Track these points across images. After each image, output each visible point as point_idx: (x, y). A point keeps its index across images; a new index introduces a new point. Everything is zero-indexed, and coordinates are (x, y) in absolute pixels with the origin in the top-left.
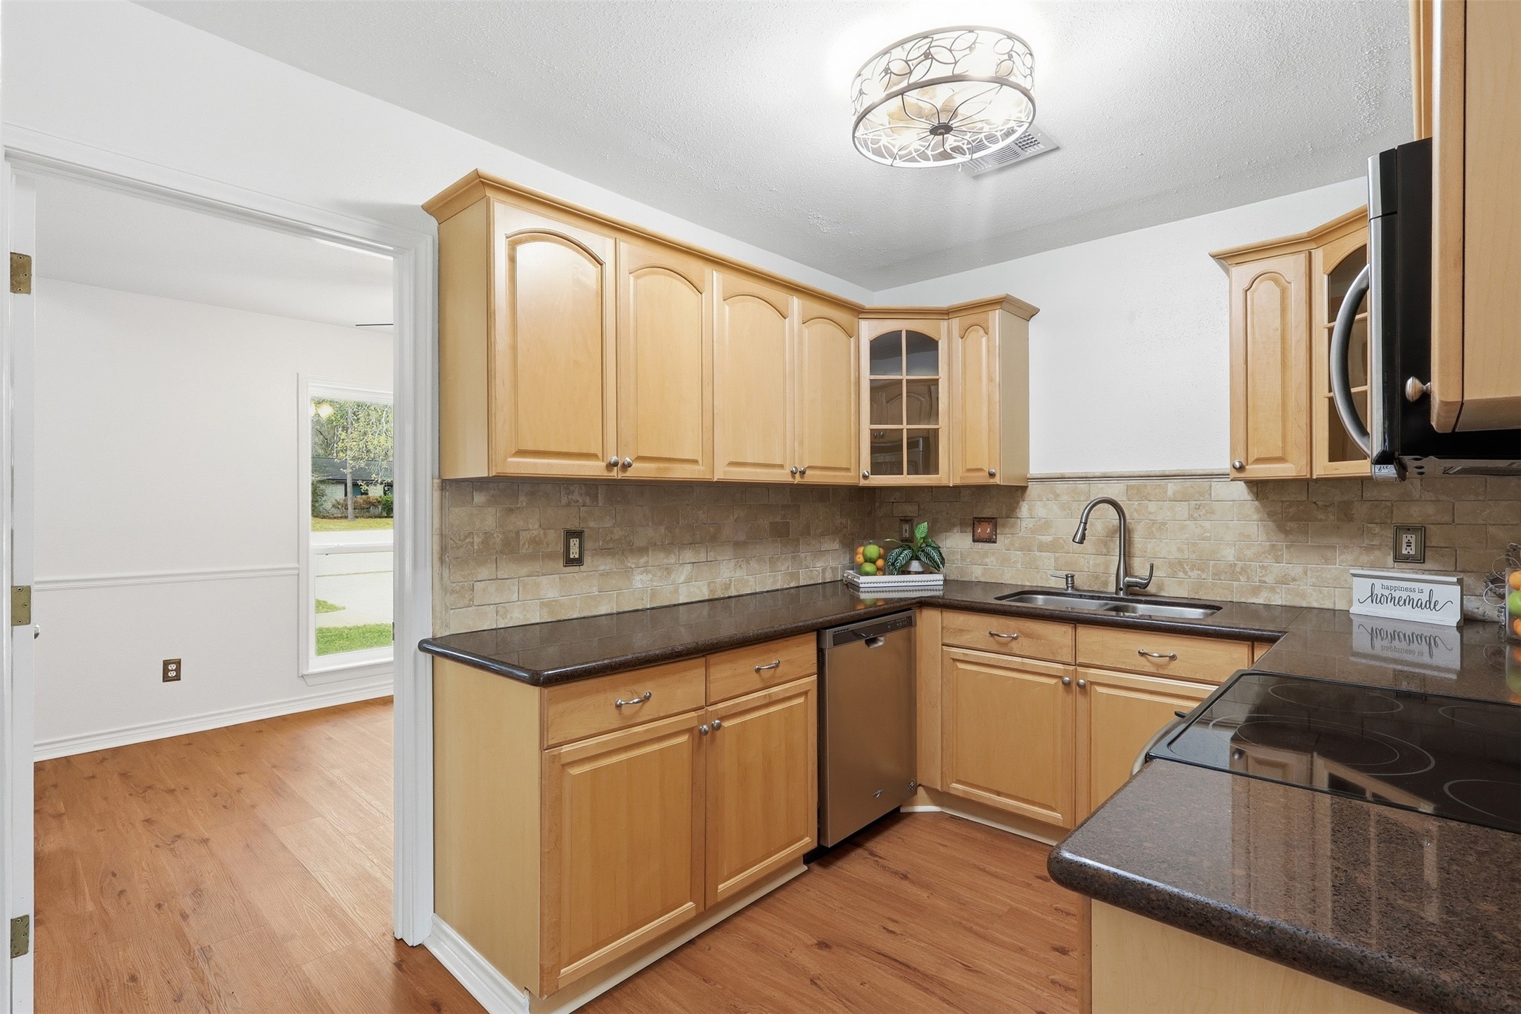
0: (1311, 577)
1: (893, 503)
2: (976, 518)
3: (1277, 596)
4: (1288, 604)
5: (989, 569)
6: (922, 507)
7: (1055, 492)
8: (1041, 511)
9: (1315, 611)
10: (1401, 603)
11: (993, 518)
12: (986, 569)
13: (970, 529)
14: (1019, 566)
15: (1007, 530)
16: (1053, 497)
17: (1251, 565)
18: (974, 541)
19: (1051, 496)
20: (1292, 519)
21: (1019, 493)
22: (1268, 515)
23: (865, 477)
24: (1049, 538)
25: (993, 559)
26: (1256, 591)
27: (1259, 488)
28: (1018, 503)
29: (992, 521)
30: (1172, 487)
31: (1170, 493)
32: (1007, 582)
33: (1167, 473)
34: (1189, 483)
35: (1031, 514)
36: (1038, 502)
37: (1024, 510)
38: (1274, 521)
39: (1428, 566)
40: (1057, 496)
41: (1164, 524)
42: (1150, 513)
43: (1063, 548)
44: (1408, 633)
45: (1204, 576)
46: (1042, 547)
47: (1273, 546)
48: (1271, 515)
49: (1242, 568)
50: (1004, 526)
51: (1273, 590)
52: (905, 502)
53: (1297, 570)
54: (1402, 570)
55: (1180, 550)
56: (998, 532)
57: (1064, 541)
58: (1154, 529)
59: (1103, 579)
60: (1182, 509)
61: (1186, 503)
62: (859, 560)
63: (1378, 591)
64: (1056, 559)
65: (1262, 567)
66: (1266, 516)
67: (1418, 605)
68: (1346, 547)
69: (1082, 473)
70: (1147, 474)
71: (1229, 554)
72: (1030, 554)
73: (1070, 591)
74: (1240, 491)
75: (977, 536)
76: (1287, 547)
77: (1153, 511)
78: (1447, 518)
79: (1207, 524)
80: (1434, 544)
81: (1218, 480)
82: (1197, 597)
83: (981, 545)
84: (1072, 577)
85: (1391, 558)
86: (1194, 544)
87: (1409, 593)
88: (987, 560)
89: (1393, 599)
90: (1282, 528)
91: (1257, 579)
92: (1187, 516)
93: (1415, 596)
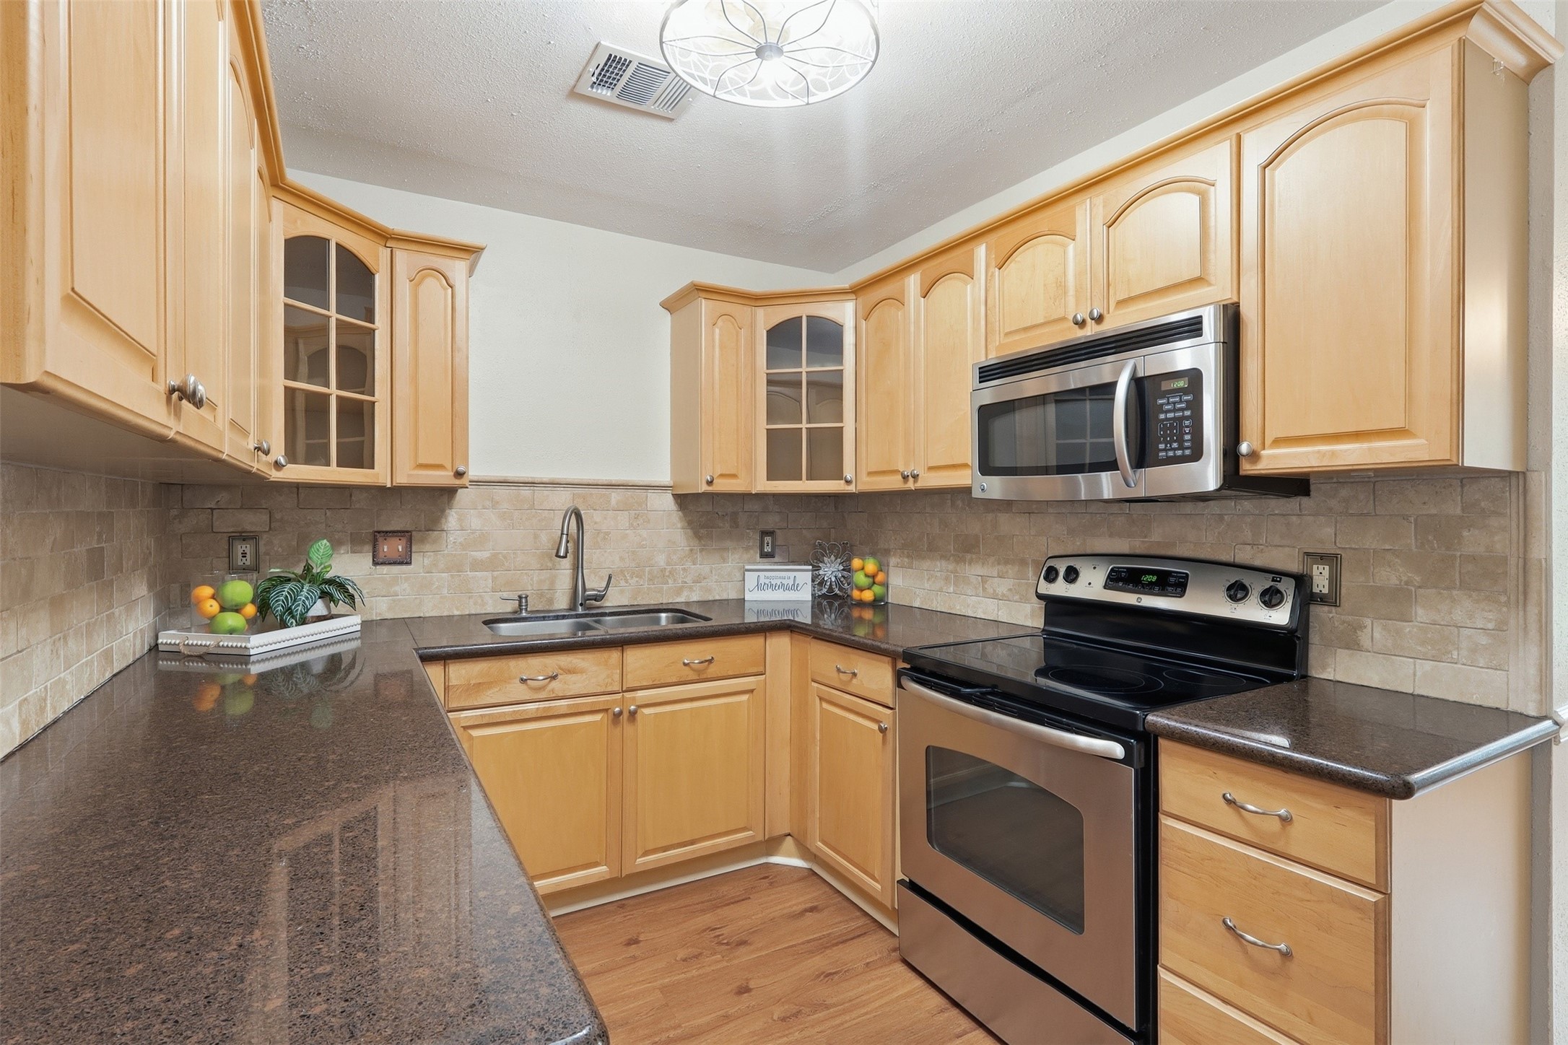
0: (715, 575)
1: (212, 509)
2: (379, 532)
3: (693, 594)
4: (701, 599)
5: (400, 600)
6: (278, 516)
7: (492, 498)
8: (475, 522)
9: (717, 603)
10: (777, 588)
11: (407, 532)
12: (394, 601)
13: (368, 548)
14: (445, 591)
15: (427, 547)
16: (491, 505)
17: (676, 568)
18: (375, 563)
19: (488, 503)
20: (702, 527)
21: (445, 498)
22: (688, 524)
23: (278, 465)
24: (485, 555)
25: (406, 585)
26: (679, 591)
27: (683, 500)
28: (443, 511)
29: (406, 535)
30: (615, 496)
31: (613, 502)
32: (427, 615)
33: (613, 483)
34: (629, 493)
35: (461, 526)
36: (472, 511)
37: (452, 520)
38: (691, 529)
39: (776, 559)
40: (495, 504)
41: (607, 534)
42: (596, 523)
43: (503, 565)
44: (781, 610)
45: (641, 583)
46: (477, 566)
47: (691, 550)
48: (690, 523)
49: (670, 572)
50: (422, 541)
51: (691, 588)
52: (241, 508)
53: (705, 569)
54: (764, 563)
55: (622, 559)
56: (413, 550)
57: (505, 557)
58: (599, 539)
59: (548, 596)
60: (623, 519)
61: (627, 512)
62: (210, 609)
63: (762, 581)
64: (494, 579)
65: (684, 570)
66: (686, 524)
67: (787, 588)
68: (735, 549)
69: (528, 478)
70: (595, 482)
71: (661, 560)
72: (460, 576)
73: (524, 614)
74: (667, 501)
75: (381, 557)
76: (701, 551)
77: (598, 520)
78: (785, 525)
79: (644, 533)
80: (778, 544)
81: (653, 491)
82: (636, 604)
83: (385, 569)
84: (526, 597)
85: (758, 555)
86: (633, 552)
87: (781, 580)
88: (397, 588)
89: (772, 585)
90: (698, 536)
91: (680, 581)
92: (627, 525)
93: (785, 582)
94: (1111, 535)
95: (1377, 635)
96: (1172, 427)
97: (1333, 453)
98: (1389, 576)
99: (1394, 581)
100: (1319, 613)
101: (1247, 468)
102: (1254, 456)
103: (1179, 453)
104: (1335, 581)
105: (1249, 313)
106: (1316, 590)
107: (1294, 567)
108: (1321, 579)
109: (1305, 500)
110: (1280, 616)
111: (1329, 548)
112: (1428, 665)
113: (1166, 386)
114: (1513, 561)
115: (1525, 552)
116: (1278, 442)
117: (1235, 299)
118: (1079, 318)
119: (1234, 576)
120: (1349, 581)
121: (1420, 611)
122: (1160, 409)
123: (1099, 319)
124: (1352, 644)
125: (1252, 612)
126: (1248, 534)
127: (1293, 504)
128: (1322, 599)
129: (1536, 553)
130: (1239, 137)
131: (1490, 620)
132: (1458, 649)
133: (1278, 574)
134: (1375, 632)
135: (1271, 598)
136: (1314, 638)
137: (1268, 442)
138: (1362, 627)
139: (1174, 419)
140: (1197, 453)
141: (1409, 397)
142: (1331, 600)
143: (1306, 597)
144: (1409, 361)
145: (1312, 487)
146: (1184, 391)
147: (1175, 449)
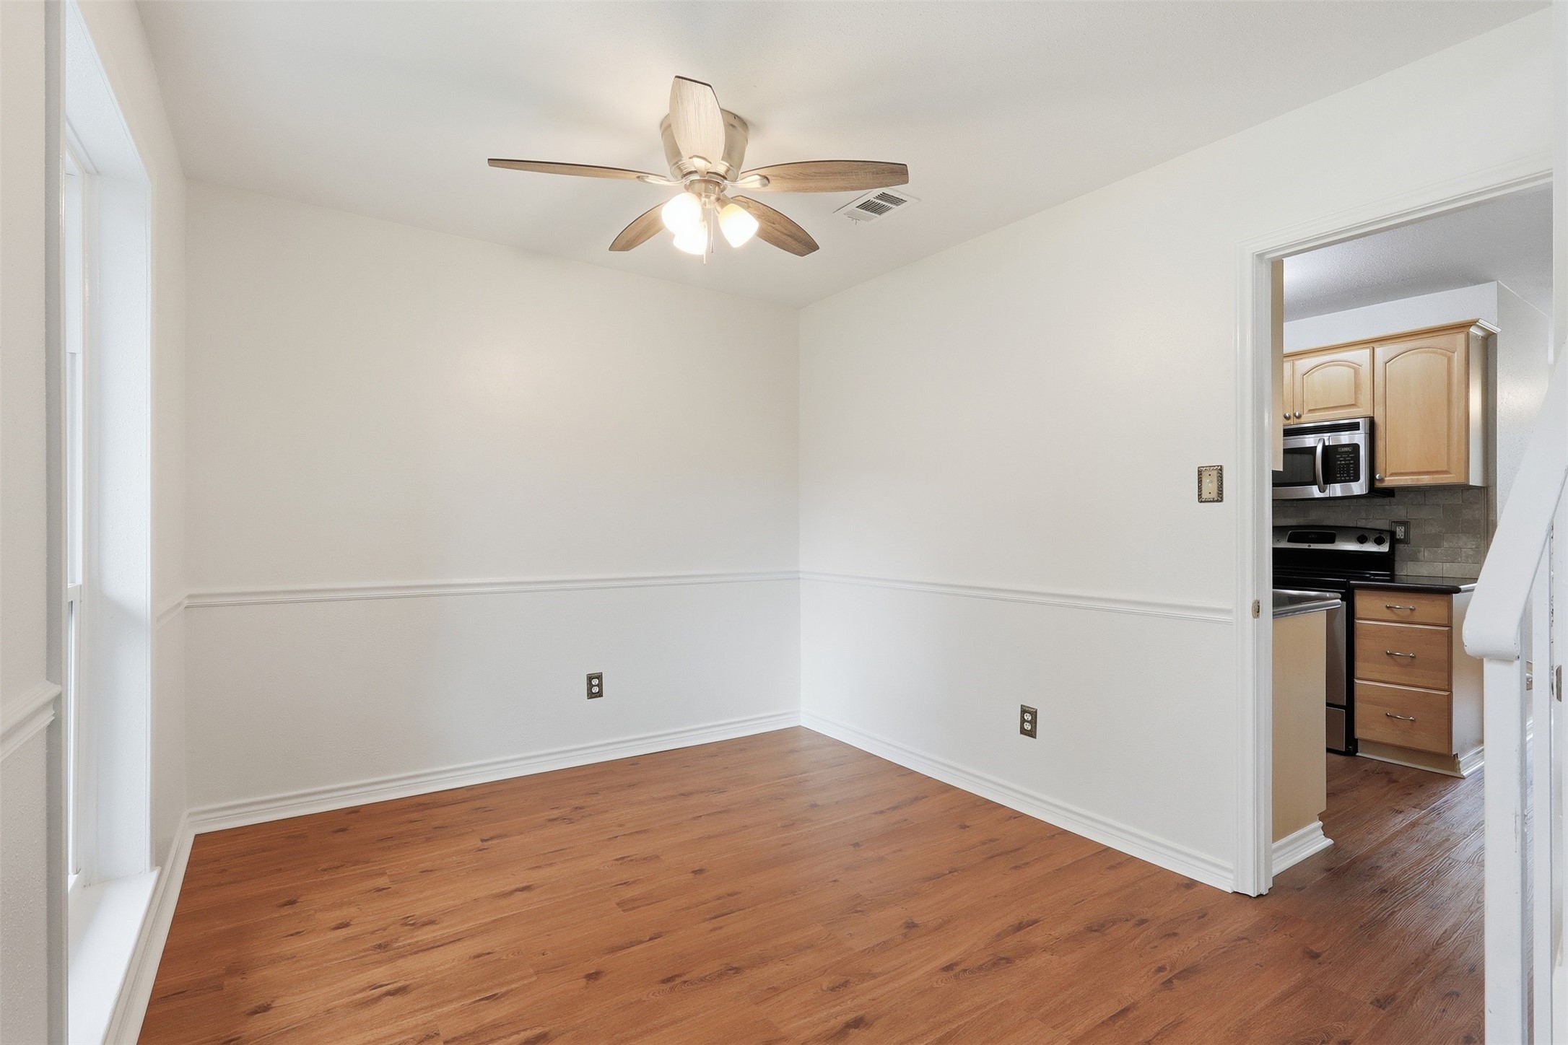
94: (1284, 517)
95: (1426, 554)
96: (1343, 468)
97: (1418, 479)
98: (1432, 529)
99: (1433, 531)
100: (1400, 547)
101: (1378, 485)
102: (1382, 480)
103: (1347, 478)
104: (1407, 533)
105: (1379, 420)
106: (1398, 537)
107: (1387, 528)
108: (1400, 532)
109: (1392, 499)
110: (1385, 548)
111: (1404, 518)
112: (1448, 565)
113: (1340, 450)
114: (1482, 521)
115: (1487, 517)
116: (1392, 475)
117: (1372, 415)
118: (1287, 415)
119: (1360, 534)
120: (1414, 533)
121: (1445, 543)
122: (1338, 459)
123: (1299, 417)
124: (1414, 559)
125: (1370, 547)
126: (1364, 515)
127: (1387, 500)
128: (1400, 541)
129: (1491, 518)
130: (1373, 348)
131: (1473, 545)
132: (1461, 557)
133: (1381, 531)
134: (1425, 554)
135: (1379, 541)
136: (1397, 558)
137: (1388, 474)
138: (1419, 552)
139: (1346, 464)
140: (1357, 479)
141: (1449, 459)
142: (1405, 541)
143: (1394, 542)
144: (1449, 446)
145: (1396, 494)
146: (1351, 453)
147: (1345, 477)
